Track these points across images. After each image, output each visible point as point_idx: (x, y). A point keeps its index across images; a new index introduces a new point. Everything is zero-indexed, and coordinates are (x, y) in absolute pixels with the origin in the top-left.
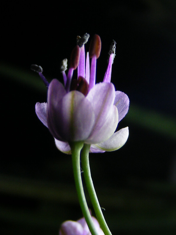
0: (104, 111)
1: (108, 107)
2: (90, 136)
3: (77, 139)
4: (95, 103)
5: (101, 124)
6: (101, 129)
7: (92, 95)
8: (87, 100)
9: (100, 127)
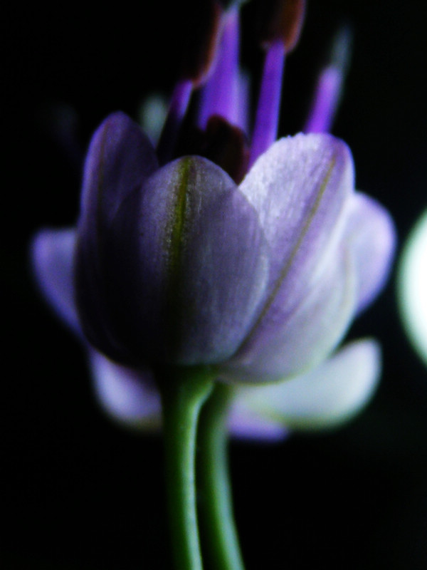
0: (307, 252)
1: (322, 237)
2: (245, 347)
3: (192, 359)
4: (275, 212)
5: (291, 301)
6: (291, 322)
7: (264, 180)
8: (244, 199)
9: (286, 316)
